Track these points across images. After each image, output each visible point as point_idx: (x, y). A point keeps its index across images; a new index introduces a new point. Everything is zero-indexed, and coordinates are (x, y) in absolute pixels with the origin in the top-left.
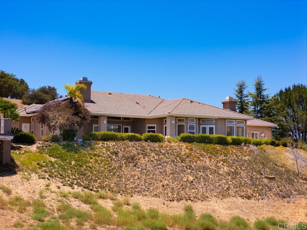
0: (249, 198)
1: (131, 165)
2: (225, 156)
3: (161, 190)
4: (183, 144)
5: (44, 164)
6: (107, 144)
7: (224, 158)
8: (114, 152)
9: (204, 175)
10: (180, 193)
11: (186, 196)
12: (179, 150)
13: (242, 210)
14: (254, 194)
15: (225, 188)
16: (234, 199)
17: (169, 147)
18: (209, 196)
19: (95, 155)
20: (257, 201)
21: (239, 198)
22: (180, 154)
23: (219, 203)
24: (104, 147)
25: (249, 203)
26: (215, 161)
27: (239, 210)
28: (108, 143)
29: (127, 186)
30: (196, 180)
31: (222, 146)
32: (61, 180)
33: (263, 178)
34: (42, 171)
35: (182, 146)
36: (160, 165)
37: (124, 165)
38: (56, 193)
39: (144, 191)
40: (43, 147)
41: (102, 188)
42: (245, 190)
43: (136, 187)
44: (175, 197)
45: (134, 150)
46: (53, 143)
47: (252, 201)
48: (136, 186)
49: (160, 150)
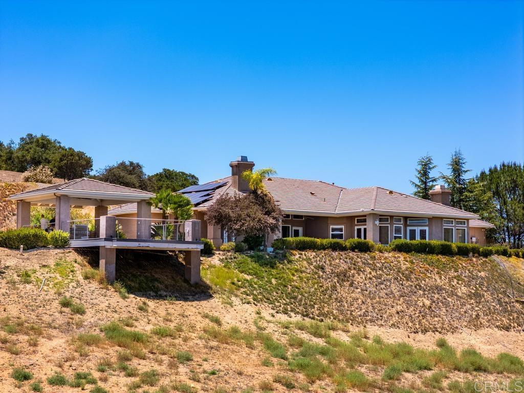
0: (507, 329)
1: (347, 284)
2: (456, 271)
3: (397, 318)
4: (399, 255)
5: (240, 283)
6: (305, 255)
7: (456, 274)
8: (319, 266)
9: (440, 298)
10: (422, 322)
11: (431, 326)
12: (396, 263)
13: (504, 346)
14: (512, 325)
15: (474, 316)
16: (490, 330)
17: (383, 258)
18: (459, 327)
19: (297, 271)
20: (518, 334)
21: (496, 329)
22: (401, 268)
23: (474, 336)
24: (303, 259)
25: (511, 336)
26: (446, 278)
27: (501, 346)
28: (306, 253)
29: (353, 313)
30: (434, 304)
31: (447, 257)
32: (271, 306)
33: (513, 302)
34: (241, 293)
35: (399, 257)
36: (383, 284)
37: (338, 284)
38: (273, 323)
39: (377, 320)
40: (226, 259)
41: (325, 315)
42: (498, 318)
43: (365, 315)
44: (418, 327)
45: (343, 263)
46: (237, 253)
47: (512, 333)
48: (364, 313)
49: (374, 263)
